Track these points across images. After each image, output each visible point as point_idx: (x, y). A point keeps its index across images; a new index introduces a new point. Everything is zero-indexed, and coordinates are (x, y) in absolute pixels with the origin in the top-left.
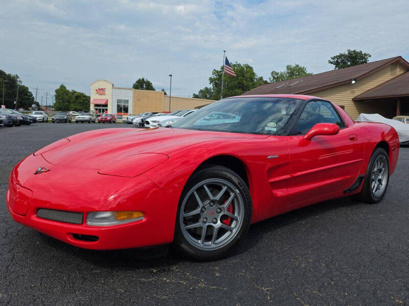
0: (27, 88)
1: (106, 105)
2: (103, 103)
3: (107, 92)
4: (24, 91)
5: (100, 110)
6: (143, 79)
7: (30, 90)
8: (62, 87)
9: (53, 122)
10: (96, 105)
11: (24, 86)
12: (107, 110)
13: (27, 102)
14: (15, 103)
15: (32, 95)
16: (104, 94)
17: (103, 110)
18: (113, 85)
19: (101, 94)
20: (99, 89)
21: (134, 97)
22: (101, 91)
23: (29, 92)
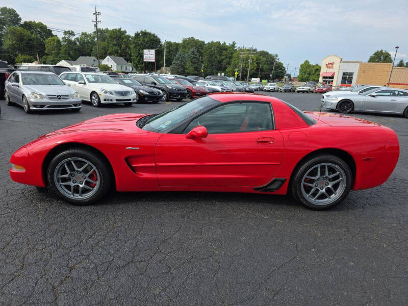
0: (282, 64)
1: (332, 78)
2: (330, 75)
3: (335, 65)
4: (280, 67)
5: (327, 81)
6: (382, 51)
7: (284, 66)
8: (307, 62)
9: (281, 92)
10: (324, 77)
11: (280, 63)
12: (332, 81)
13: (281, 75)
14: (271, 75)
15: (285, 69)
16: (332, 67)
17: (329, 81)
18: (341, 59)
19: (330, 68)
20: (329, 63)
21: (360, 70)
22: (330, 65)
23: (284, 67)
